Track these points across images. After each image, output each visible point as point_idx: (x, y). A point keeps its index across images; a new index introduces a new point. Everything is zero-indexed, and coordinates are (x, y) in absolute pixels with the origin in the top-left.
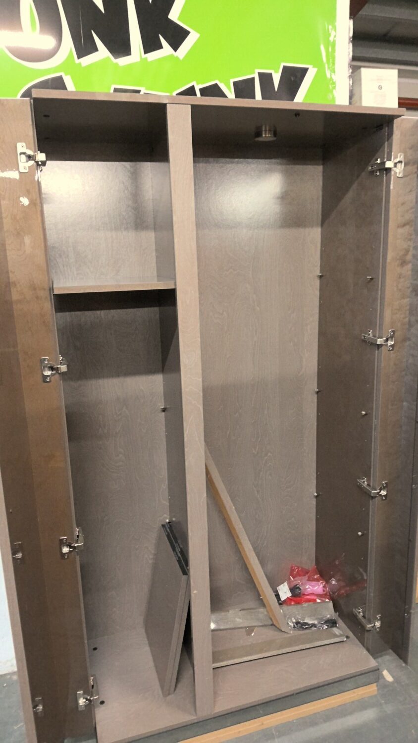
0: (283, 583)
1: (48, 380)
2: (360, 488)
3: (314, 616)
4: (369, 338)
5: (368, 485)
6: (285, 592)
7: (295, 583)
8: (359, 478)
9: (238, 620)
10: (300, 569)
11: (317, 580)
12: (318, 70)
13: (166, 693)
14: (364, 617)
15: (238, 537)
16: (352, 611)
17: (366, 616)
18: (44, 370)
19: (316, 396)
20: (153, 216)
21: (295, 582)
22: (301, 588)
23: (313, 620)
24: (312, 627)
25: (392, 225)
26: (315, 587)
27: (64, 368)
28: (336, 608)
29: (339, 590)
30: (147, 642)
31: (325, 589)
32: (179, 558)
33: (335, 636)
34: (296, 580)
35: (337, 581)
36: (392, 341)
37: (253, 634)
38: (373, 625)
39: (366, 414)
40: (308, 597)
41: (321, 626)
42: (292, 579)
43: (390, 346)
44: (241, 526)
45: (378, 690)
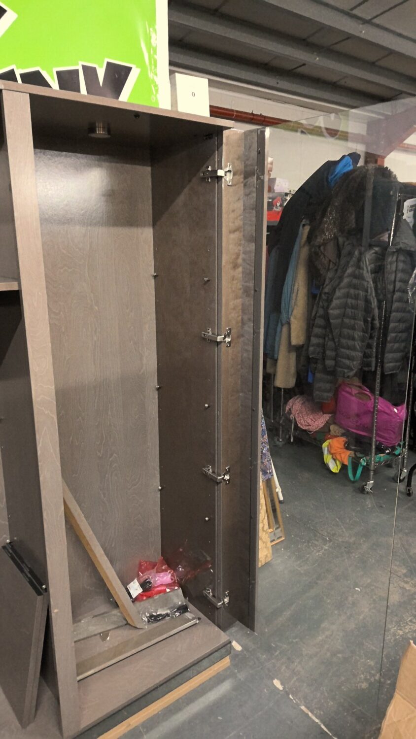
0: (132, 580)
2: (206, 475)
3: (166, 606)
4: (209, 336)
5: (213, 472)
6: (135, 589)
8: (204, 467)
9: (91, 628)
10: (148, 563)
12: (141, 71)
13: (23, 723)
14: (214, 596)
16: (202, 593)
21: (144, 577)
22: (152, 581)
23: (166, 610)
24: (165, 617)
25: (225, 230)
26: (165, 578)
28: (185, 594)
29: (186, 576)
31: (173, 578)
32: (29, 578)
34: (145, 575)
35: (184, 567)
36: (228, 338)
37: (108, 639)
38: (223, 602)
39: (209, 407)
40: (158, 589)
41: (174, 614)
42: (141, 574)
43: (228, 342)
45: (231, 661)
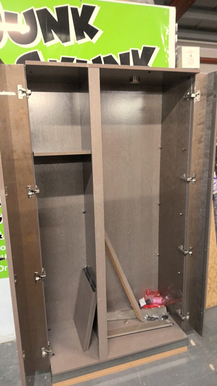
0: (142, 298)
1: (30, 197)
2: (180, 251)
3: (157, 314)
4: (184, 178)
5: (183, 249)
6: (143, 302)
7: (147, 298)
8: (179, 246)
9: (120, 316)
10: (150, 291)
11: (159, 297)
12: (160, 49)
13: (84, 350)
14: (181, 313)
15: (120, 275)
16: (176, 311)
17: (182, 314)
18: (29, 192)
19: (158, 206)
20: (80, 118)
22: (151, 300)
23: (157, 316)
24: (156, 319)
25: (195, 124)
26: (157, 300)
27: (38, 191)
28: (168, 310)
29: (170, 302)
30: (75, 327)
31: (162, 301)
32: (91, 284)
33: (167, 323)
34: (148, 297)
35: (169, 297)
36: (194, 179)
37: (127, 323)
38: (185, 317)
39: (182, 215)
40: (155, 305)
41: (160, 319)
42: (146, 296)
43: (194, 182)
44: (121, 269)
45: (188, 349)
